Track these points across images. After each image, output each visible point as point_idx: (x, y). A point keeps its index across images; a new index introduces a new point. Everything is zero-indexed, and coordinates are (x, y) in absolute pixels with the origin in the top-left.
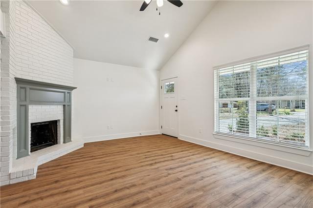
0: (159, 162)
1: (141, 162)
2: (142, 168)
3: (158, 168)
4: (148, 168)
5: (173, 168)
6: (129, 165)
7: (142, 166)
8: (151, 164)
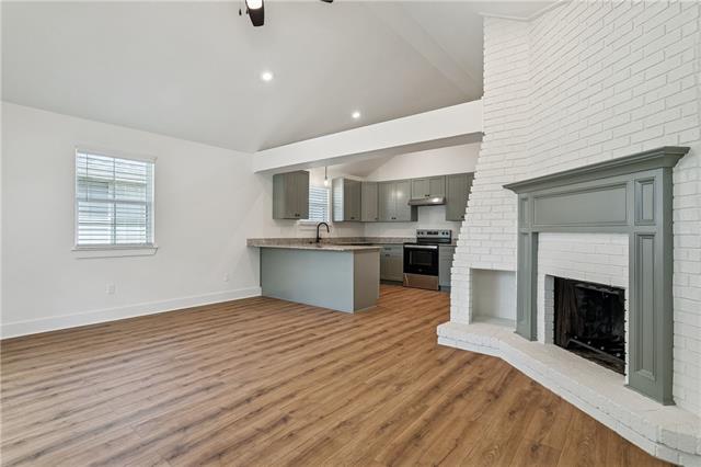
0: (238, 405)
1: (292, 396)
2: (282, 379)
3: (241, 386)
4: (266, 383)
5: (203, 390)
6: (319, 381)
7: (284, 384)
8: (261, 393)
